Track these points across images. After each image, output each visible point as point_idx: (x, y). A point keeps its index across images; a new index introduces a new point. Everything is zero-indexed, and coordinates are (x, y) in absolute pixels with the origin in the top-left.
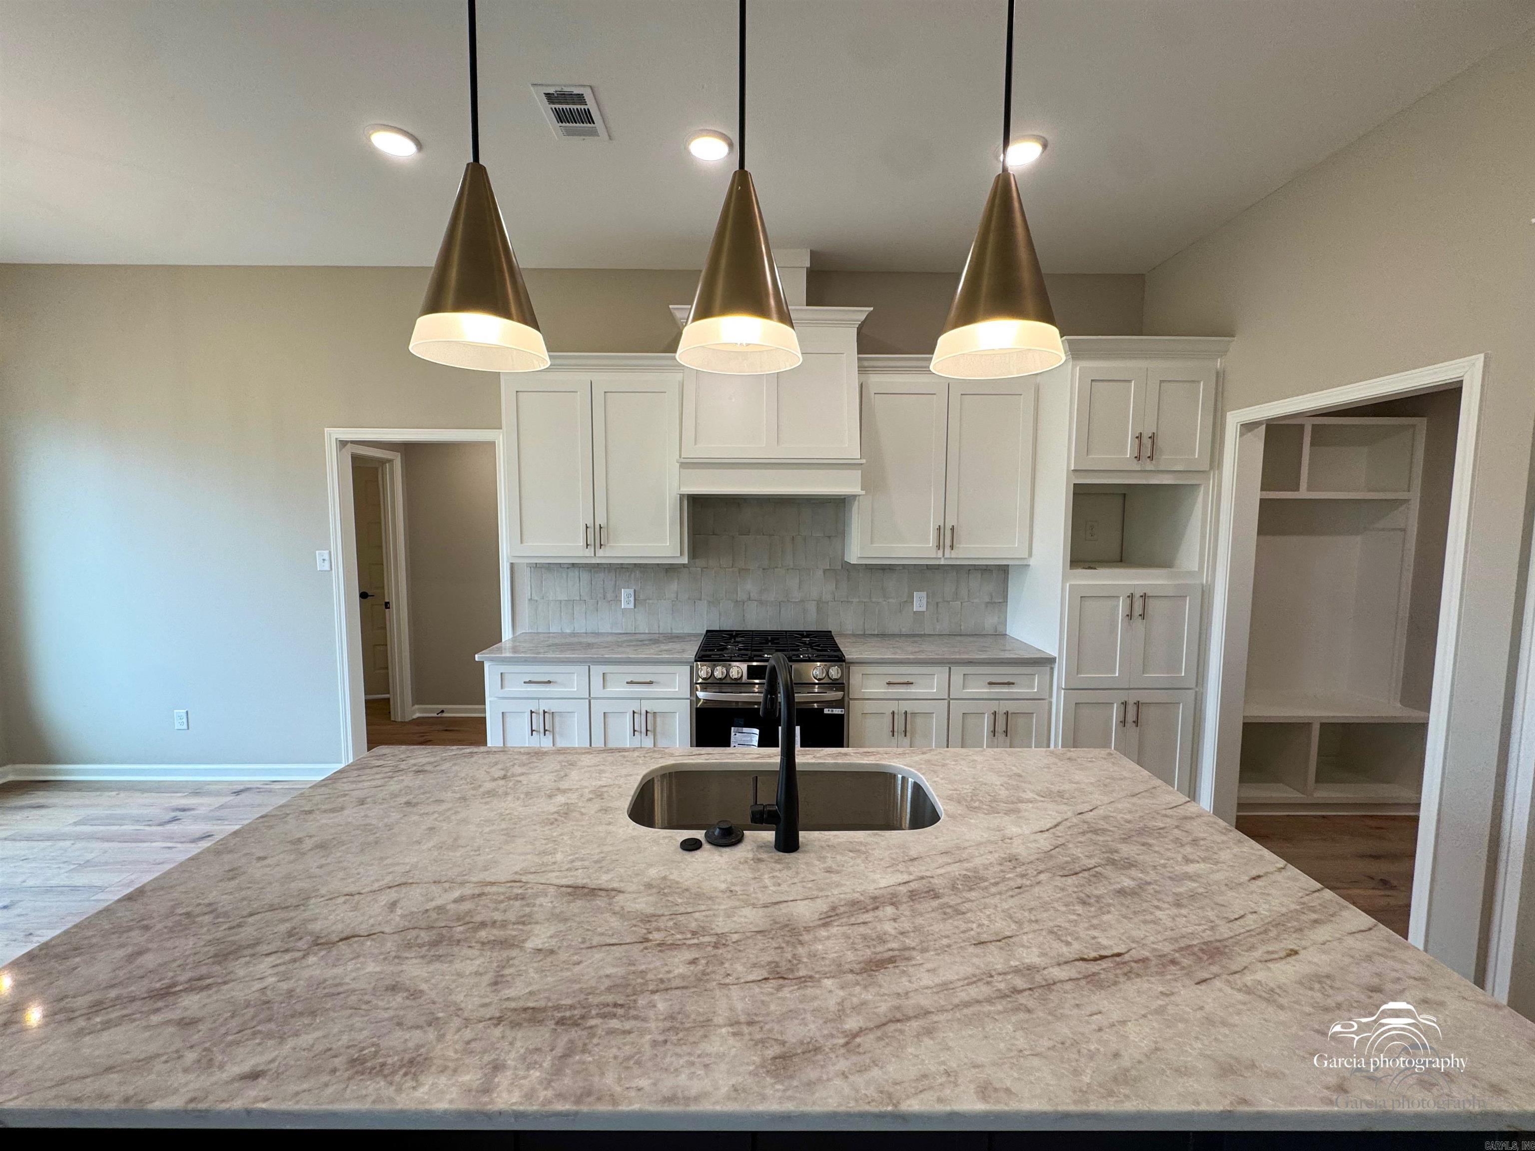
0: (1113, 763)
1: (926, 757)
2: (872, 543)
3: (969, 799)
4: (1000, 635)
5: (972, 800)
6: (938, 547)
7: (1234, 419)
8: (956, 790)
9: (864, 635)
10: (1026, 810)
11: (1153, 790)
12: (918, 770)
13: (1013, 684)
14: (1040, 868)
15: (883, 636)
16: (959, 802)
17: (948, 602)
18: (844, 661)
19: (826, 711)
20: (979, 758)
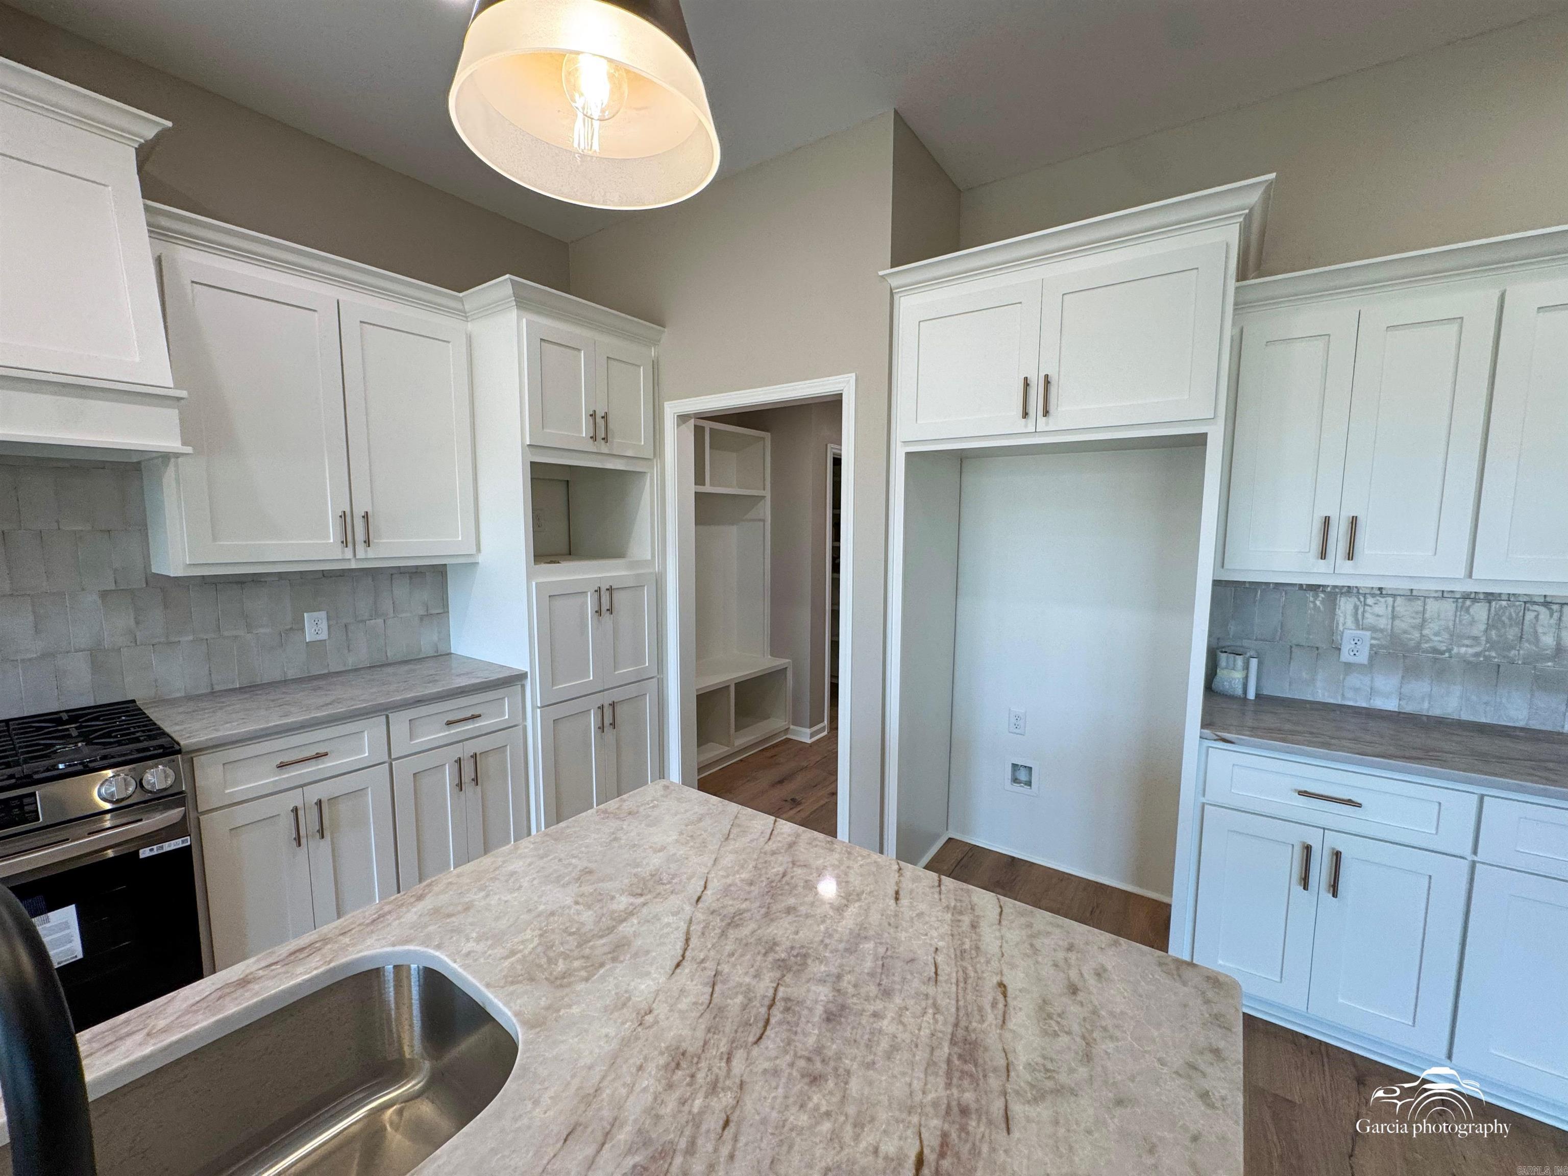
0: (679, 800)
1: (427, 904)
2: (215, 539)
3: (543, 961)
4: (443, 656)
5: (550, 961)
6: (345, 543)
7: (671, 409)
8: (513, 953)
9: (213, 693)
10: (635, 935)
11: (737, 821)
12: (426, 942)
13: (479, 716)
14: (723, 1049)
15: (251, 689)
16: (532, 979)
17: (363, 621)
18: (179, 752)
19: (145, 853)
20: (517, 865)
